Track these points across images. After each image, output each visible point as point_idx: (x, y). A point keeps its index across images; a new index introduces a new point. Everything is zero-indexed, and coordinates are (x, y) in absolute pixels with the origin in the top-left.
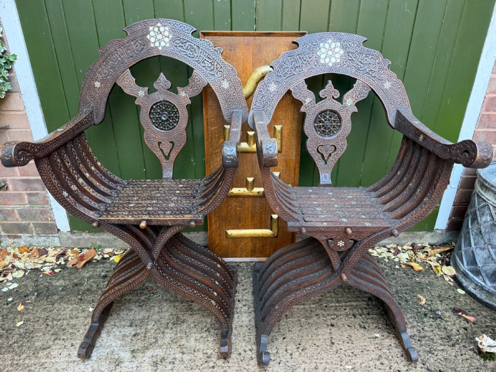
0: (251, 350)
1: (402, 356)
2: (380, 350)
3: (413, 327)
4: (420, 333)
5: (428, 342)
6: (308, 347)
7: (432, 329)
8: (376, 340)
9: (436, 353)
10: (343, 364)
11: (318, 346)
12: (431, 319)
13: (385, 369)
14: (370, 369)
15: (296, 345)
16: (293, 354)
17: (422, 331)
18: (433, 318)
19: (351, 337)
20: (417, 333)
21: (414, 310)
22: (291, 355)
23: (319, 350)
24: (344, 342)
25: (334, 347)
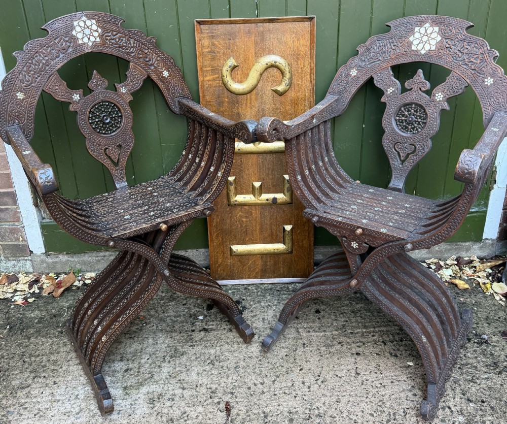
2: (414, 380)
4: (462, 360)
5: (470, 370)
6: (329, 379)
7: (476, 355)
8: (409, 369)
9: (478, 382)
10: (370, 396)
11: (340, 377)
12: (475, 344)
13: (418, 401)
14: (401, 401)
15: (315, 377)
16: (312, 386)
17: (464, 358)
18: (477, 343)
19: (379, 366)
22: (309, 387)
23: (341, 382)
24: (371, 372)
25: (359, 378)
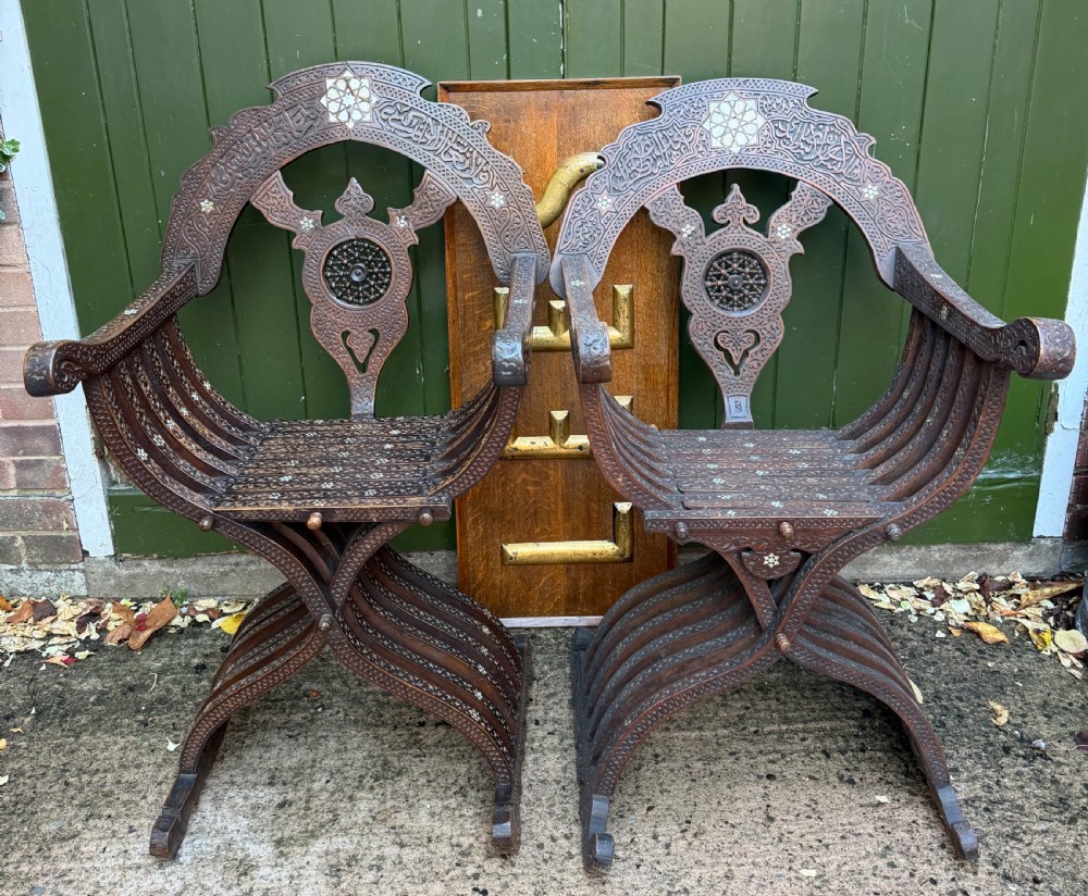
0: (567, 837)
1: (943, 846)
2: (889, 833)
3: (974, 778)
4: (991, 793)
5: (1010, 814)
6: (711, 828)
7: (1020, 783)
8: (880, 810)
9: (1027, 839)
10: (796, 865)
11: (733, 826)
12: (1020, 760)
13: (899, 878)
14: (862, 877)
15: (680, 825)
16: (673, 844)
17: (996, 788)
18: (1024, 758)
19: (816, 804)
20: (981, 793)
21: (977, 738)
22: (668, 846)
23: (736, 835)
24: (798, 815)
25: (773, 826)
